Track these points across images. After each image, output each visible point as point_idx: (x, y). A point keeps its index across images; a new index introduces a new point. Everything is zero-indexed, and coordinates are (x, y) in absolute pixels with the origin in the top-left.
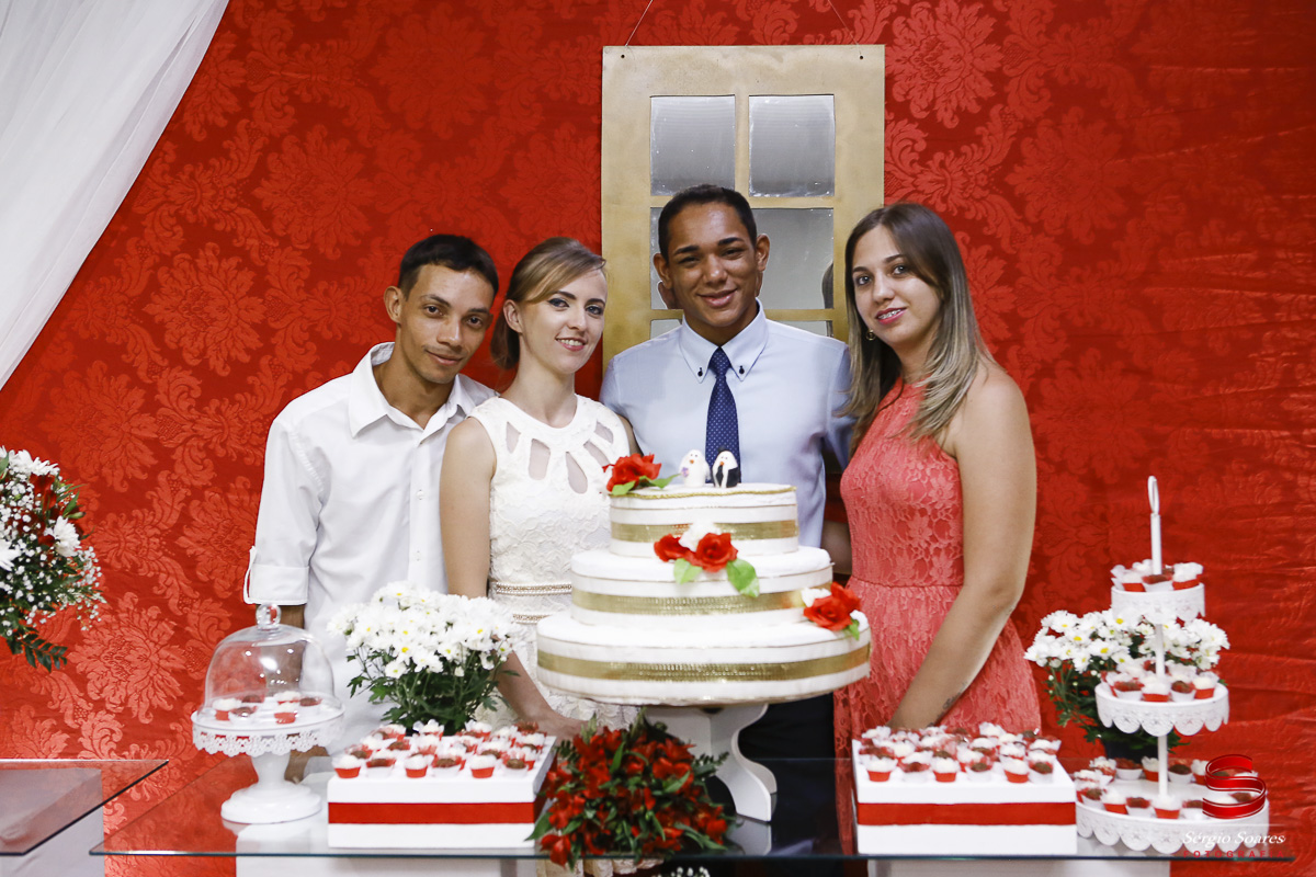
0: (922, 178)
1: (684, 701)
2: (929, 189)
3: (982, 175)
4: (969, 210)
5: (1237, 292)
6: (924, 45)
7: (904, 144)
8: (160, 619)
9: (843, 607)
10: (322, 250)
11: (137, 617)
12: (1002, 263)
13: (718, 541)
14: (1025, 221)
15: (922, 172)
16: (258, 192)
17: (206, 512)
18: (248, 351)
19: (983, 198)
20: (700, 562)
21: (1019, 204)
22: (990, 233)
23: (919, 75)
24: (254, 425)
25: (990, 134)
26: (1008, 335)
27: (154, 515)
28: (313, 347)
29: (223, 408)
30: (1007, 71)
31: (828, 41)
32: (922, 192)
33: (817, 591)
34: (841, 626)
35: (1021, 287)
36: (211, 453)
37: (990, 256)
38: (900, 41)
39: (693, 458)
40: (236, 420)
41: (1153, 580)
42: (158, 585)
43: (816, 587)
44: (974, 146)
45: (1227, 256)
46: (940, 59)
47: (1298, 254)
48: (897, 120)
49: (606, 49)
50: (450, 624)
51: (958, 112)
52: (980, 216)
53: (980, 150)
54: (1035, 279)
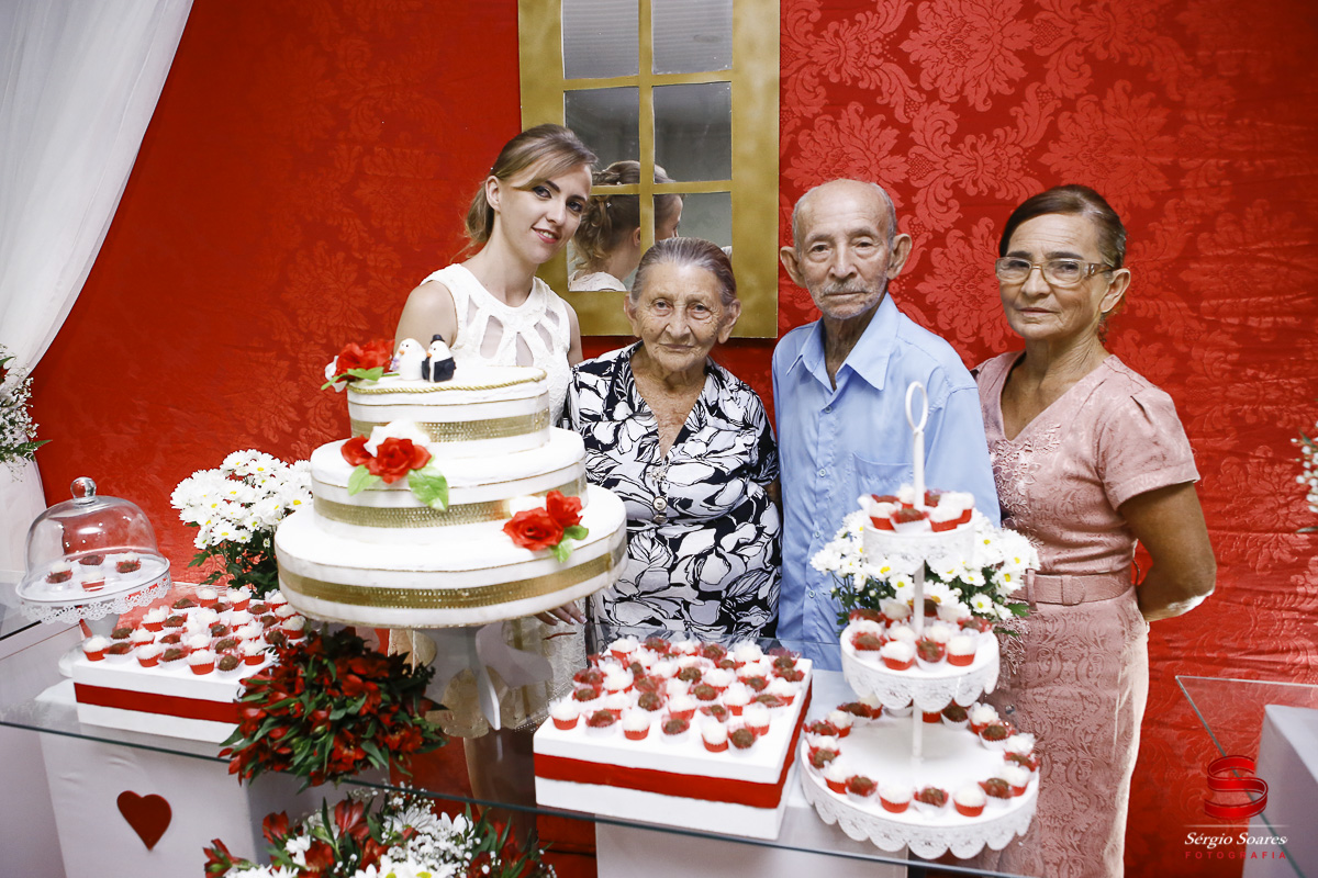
0: (816, 49)
2: (824, 59)
3: (877, 43)
4: (863, 79)
7: (799, 14)
12: (896, 132)
14: (920, 89)
15: (816, 43)
19: (878, 67)
20: (379, 470)
21: (914, 71)
22: (885, 101)
32: (816, 63)
33: (534, 499)
34: (544, 548)
35: (913, 156)
37: (883, 126)
43: (534, 495)
44: (869, 13)
47: (1209, 116)
52: (872, 87)
53: (875, 18)
54: (929, 149)
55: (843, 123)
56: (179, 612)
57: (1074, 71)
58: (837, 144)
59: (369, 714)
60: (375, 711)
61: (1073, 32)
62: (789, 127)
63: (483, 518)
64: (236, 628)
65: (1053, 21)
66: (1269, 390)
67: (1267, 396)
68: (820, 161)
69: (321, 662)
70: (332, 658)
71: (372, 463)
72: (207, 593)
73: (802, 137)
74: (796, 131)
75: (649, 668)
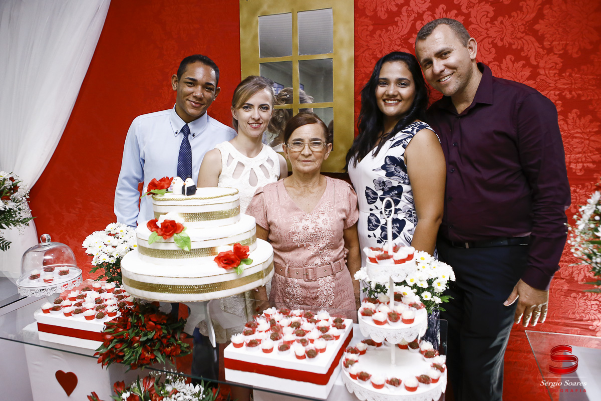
2: (374, 47)
3: (398, 40)
7: (363, 28)
13: (169, 224)
15: (371, 40)
20: (161, 233)
32: (371, 49)
33: (228, 247)
34: (231, 267)
39: (175, 181)
44: (394, 26)
48: (359, 17)
51: (387, 11)
53: (397, 28)
56: (84, 293)
57: (487, 51)
59: (157, 339)
60: (160, 338)
61: (486, 33)
62: (360, 77)
63: (206, 255)
64: (106, 300)
65: (477, 28)
66: (581, 197)
67: (581, 200)
69: (138, 316)
70: (143, 314)
71: (159, 230)
72: (97, 285)
74: (363, 79)
75: (278, 322)
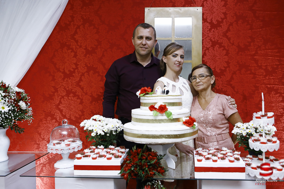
0: (209, 34)
1: (155, 143)
2: (211, 36)
3: (222, 33)
4: (219, 40)
5: (273, 58)
6: (210, 7)
7: (206, 27)
8: (55, 122)
9: (192, 121)
10: (88, 48)
11: (51, 122)
12: (226, 51)
13: (163, 106)
14: (230, 43)
15: (209, 33)
16: (75, 37)
17: (64, 101)
18: (73, 68)
19: (222, 38)
20: (159, 111)
21: (229, 39)
22: (223, 45)
23: (209, 13)
24: (74, 83)
25: (223, 25)
26: (227, 66)
27: (54, 101)
28: (86, 68)
29: (68, 80)
30: (227, 12)
31: (191, 6)
32: (210, 37)
33: (186, 118)
34: (191, 126)
35: (229, 56)
36: (65, 89)
37: (223, 50)
38: (205, 6)
39: (158, 88)
40: (70, 83)
41: (263, 116)
42: (55, 115)
43: (186, 117)
44: (220, 28)
45: (271, 50)
46: (213, 10)
48: (204, 22)
49: (145, 8)
50: (107, 124)
51: (217, 21)
52: (221, 42)
54: (232, 54)
55: (215, 49)
58: (214, 53)
62: (204, 49)
68: (211, 56)
73: (207, 52)
74: (205, 50)
